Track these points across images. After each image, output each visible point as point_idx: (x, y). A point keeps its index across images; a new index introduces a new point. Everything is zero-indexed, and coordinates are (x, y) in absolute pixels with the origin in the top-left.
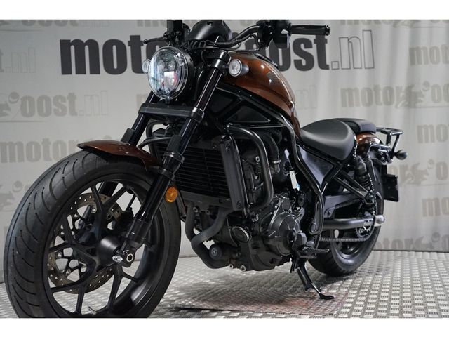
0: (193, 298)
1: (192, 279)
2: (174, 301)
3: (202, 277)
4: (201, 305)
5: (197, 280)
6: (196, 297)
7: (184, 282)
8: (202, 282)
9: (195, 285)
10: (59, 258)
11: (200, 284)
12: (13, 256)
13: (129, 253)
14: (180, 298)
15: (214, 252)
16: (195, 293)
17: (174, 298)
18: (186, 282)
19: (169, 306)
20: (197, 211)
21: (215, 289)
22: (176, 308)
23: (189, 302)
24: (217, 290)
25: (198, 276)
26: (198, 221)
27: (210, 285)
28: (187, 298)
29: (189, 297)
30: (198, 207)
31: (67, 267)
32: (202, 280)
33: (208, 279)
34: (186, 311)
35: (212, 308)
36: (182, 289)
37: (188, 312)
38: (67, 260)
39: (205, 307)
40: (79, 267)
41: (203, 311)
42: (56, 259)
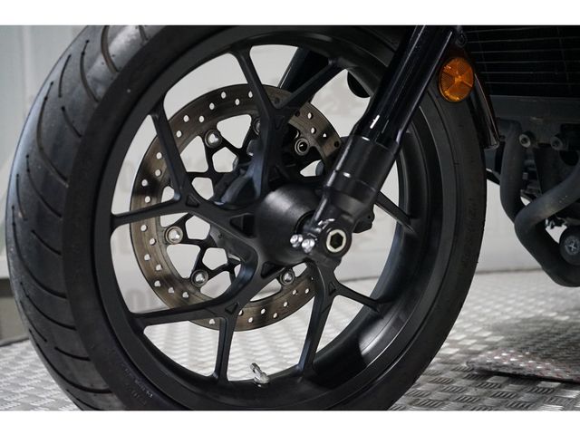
0: (521, 351)
1: (520, 308)
2: (479, 353)
3: (541, 307)
4: (540, 367)
5: (529, 312)
6: (526, 348)
7: (502, 313)
8: (540, 316)
9: (525, 321)
10: (174, 242)
11: (536, 320)
12: (14, 224)
13: (333, 226)
14: (493, 347)
15: (571, 247)
16: (526, 339)
17: (479, 348)
18: (507, 314)
19: (464, 365)
20: (528, 145)
21: (569, 332)
22: (481, 370)
23: (509, 359)
24: (574, 335)
25: (531, 304)
26: (532, 176)
27: (557, 323)
28: (506, 348)
29: (511, 346)
30: (531, 135)
31: (200, 266)
32: (540, 311)
33: (553, 310)
34: (502, 380)
35: (567, 376)
36: (497, 329)
37: (507, 383)
38: (197, 249)
39: (549, 374)
40: (229, 267)
41: (543, 384)
42: (167, 244)
